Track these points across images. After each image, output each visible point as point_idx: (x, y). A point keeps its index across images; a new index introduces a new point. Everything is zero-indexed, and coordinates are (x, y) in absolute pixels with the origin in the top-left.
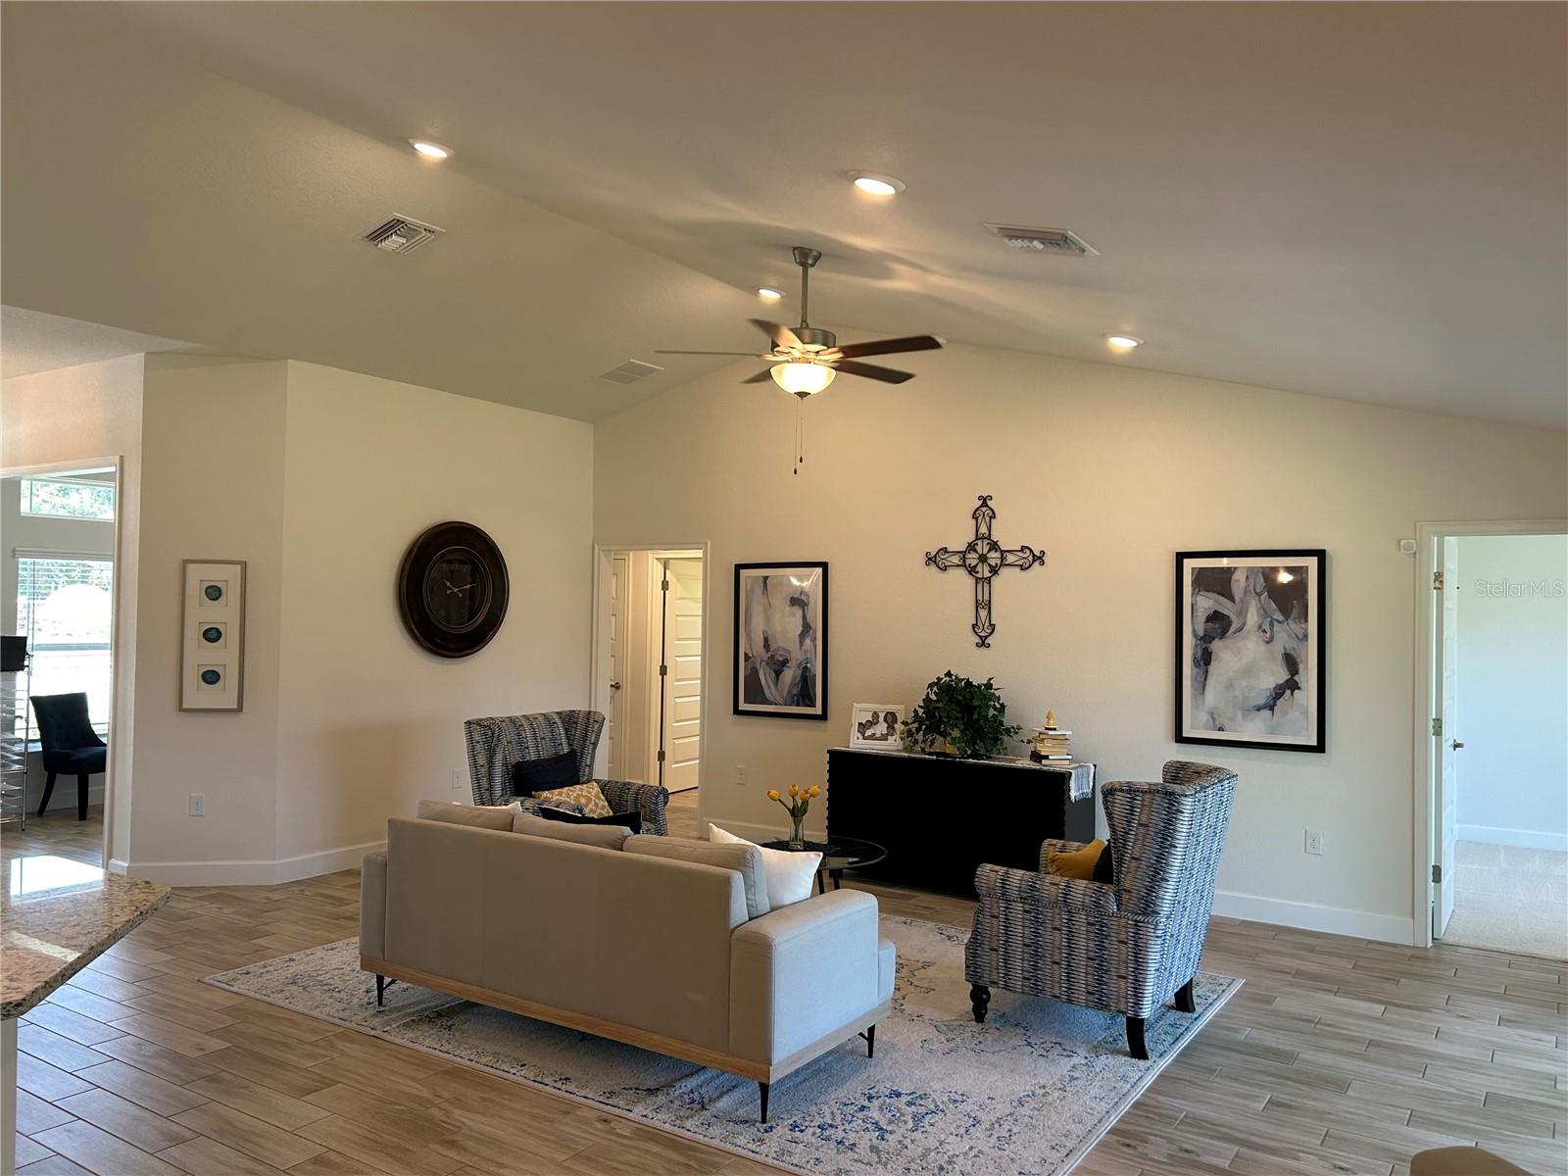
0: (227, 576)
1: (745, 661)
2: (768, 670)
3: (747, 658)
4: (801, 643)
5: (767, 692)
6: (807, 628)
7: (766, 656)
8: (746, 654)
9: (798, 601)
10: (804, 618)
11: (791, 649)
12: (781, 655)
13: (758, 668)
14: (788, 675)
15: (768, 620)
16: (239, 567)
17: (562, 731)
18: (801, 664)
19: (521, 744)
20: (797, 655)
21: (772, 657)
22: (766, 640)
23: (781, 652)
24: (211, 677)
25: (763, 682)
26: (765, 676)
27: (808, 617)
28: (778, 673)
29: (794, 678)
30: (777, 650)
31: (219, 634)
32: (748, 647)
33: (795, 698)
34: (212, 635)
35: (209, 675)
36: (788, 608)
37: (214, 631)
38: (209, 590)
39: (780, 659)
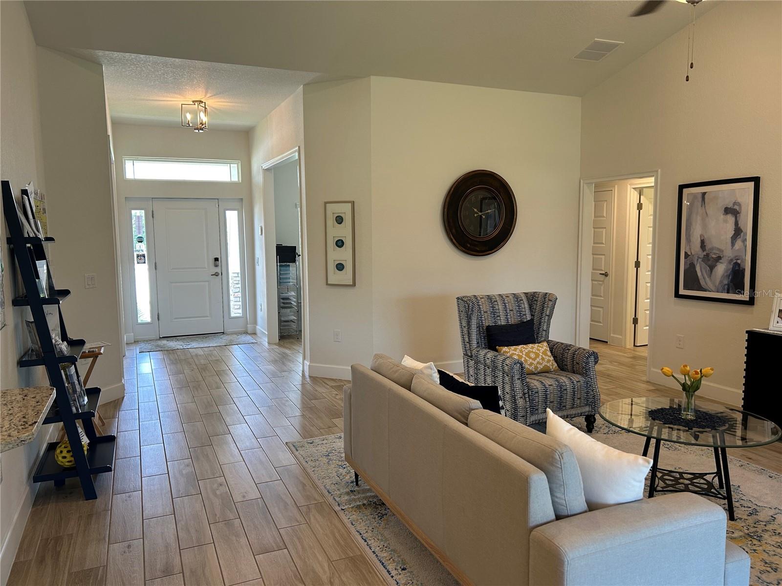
0: (345, 210)
1: (686, 258)
2: (704, 265)
3: (687, 255)
4: (733, 244)
5: (702, 282)
6: (738, 232)
7: (702, 254)
8: (686, 253)
9: (732, 211)
10: (736, 223)
11: (723, 249)
12: (715, 254)
13: (696, 263)
14: (721, 269)
15: (705, 226)
16: (350, 204)
17: (527, 306)
18: (732, 260)
19: (494, 313)
20: (729, 253)
21: (708, 255)
22: (703, 242)
23: (714, 251)
24: (340, 267)
25: (699, 274)
26: (700, 270)
27: (739, 223)
28: (712, 268)
29: (726, 271)
30: (712, 249)
31: (343, 243)
32: (688, 248)
33: (726, 287)
34: (340, 244)
35: (339, 266)
36: (722, 216)
37: (340, 241)
38: (338, 218)
39: (714, 256)
